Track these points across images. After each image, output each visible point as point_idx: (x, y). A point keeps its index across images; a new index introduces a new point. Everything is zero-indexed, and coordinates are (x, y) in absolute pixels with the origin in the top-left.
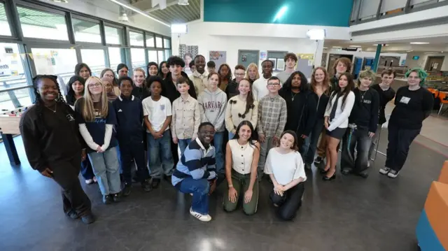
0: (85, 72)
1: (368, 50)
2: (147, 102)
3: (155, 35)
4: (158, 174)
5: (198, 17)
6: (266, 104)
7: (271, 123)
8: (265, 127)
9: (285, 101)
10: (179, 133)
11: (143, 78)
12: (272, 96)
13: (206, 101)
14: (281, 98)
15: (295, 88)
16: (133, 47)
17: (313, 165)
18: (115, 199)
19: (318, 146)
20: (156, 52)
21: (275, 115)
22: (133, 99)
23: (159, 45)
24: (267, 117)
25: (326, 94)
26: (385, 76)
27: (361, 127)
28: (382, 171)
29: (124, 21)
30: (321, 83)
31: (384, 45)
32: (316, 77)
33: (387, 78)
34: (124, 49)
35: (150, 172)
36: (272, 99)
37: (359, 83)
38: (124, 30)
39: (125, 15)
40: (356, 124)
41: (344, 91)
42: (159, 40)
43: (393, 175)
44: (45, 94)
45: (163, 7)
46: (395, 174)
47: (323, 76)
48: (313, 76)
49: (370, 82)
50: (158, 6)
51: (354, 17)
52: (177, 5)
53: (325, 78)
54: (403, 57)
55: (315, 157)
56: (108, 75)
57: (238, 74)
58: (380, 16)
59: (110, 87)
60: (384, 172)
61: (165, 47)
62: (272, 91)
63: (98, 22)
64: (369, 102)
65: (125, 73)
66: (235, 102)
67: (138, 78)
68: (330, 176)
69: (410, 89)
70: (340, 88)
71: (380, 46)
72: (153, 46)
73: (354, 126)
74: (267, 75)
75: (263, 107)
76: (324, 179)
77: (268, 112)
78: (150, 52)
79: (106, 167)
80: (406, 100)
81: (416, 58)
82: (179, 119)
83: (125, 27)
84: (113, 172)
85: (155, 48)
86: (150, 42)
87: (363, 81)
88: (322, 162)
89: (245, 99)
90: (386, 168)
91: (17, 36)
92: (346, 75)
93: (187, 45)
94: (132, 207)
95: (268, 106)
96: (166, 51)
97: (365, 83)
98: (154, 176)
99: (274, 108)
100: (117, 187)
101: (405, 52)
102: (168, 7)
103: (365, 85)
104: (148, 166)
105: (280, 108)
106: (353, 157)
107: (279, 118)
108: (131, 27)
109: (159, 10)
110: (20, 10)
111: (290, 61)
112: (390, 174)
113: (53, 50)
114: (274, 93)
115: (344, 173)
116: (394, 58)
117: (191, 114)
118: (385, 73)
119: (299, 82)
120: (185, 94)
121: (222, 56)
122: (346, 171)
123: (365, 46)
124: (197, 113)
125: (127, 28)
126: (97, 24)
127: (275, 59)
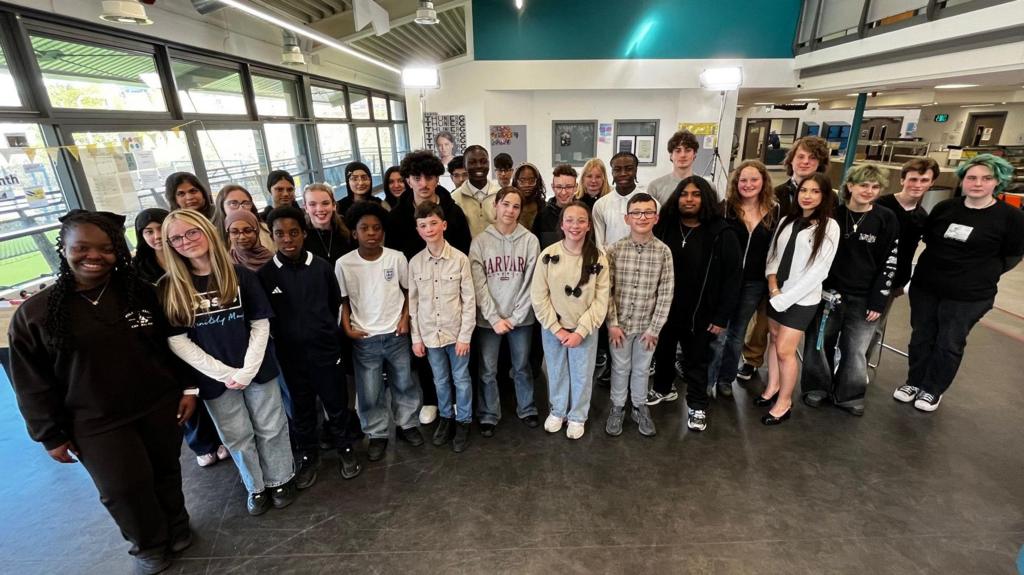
0: (188, 196)
1: (836, 105)
2: (348, 265)
3: (369, 93)
4: (382, 427)
5: (460, 50)
6: (626, 259)
7: (639, 303)
8: (625, 312)
9: (669, 250)
10: (428, 334)
11: (330, 207)
12: (639, 240)
13: (491, 254)
14: (660, 244)
15: (689, 216)
16: (321, 121)
17: (735, 384)
18: (278, 502)
19: (746, 341)
20: (374, 129)
21: (647, 286)
22: (308, 262)
23: (380, 114)
24: (628, 290)
25: (767, 225)
26: (910, 175)
27: (851, 298)
28: (898, 394)
29: (295, 63)
30: (754, 200)
31: (874, 94)
32: (741, 184)
33: (915, 180)
34: (302, 126)
35: (363, 424)
36: (640, 248)
37: (848, 195)
38: (299, 86)
39: (296, 49)
40: (839, 292)
41: (812, 217)
42: (379, 103)
43: (927, 407)
44: (77, 263)
45: (382, 29)
46: (932, 403)
47: (759, 183)
48: (735, 183)
49: (876, 192)
50: (369, 26)
51: (805, 36)
52: (413, 24)
53: (763, 187)
54: (912, 117)
55: (740, 366)
56: (235, 202)
57: (560, 187)
58: (866, 29)
59: (251, 235)
60: (907, 398)
61: (394, 118)
62: (640, 229)
63: (236, 66)
64: (871, 239)
65: (285, 193)
66: (556, 259)
67: (318, 208)
68: (778, 412)
69: (969, 204)
70: (801, 210)
71: (863, 97)
72: (368, 117)
73: (834, 297)
74: (626, 187)
75: (619, 265)
76: (766, 420)
77: (630, 278)
78: (360, 131)
79: (254, 428)
80: (960, 232)
81: (941, 118)
82: (424, 300)
83: (299, 76)
84: (268, 437)
85: (372, 122)
86: (360, 109)
87: (856, 190)
88: (755, 375)
89: (578, 251)
90: (909, 389)
91: (36, 107)
92: (816, 180)
93: (442, 113)
94: (318, 519)
95: (629, 263)
96: (395, 126)
97: (862, 198)
98: (373, 433)
99: (645, 267)
100: (282, 468)
101: (918, 107)
102: (392, 30)
103: (862, 200)
104: (357, 407)
105: (657, 269)
106: (832, 369)
107: (657, 292)
108: (313, 77)
109: (374, 36)
110: (37, 43)
111: (682, 154)
112: (919, 404)
113: (127, 134)
114: (644, 233)
115: (809, 404)
116: (891, 120)
117: (452, 287)
118: (911, 169)
119: (698, 200)
120: (436, 242)
121: (517, 135)
122: (815, 398)
123: (826, 100)
124: (468, 285)
125: (306, 79)
126: (235, 71)
127: (632, 139)
